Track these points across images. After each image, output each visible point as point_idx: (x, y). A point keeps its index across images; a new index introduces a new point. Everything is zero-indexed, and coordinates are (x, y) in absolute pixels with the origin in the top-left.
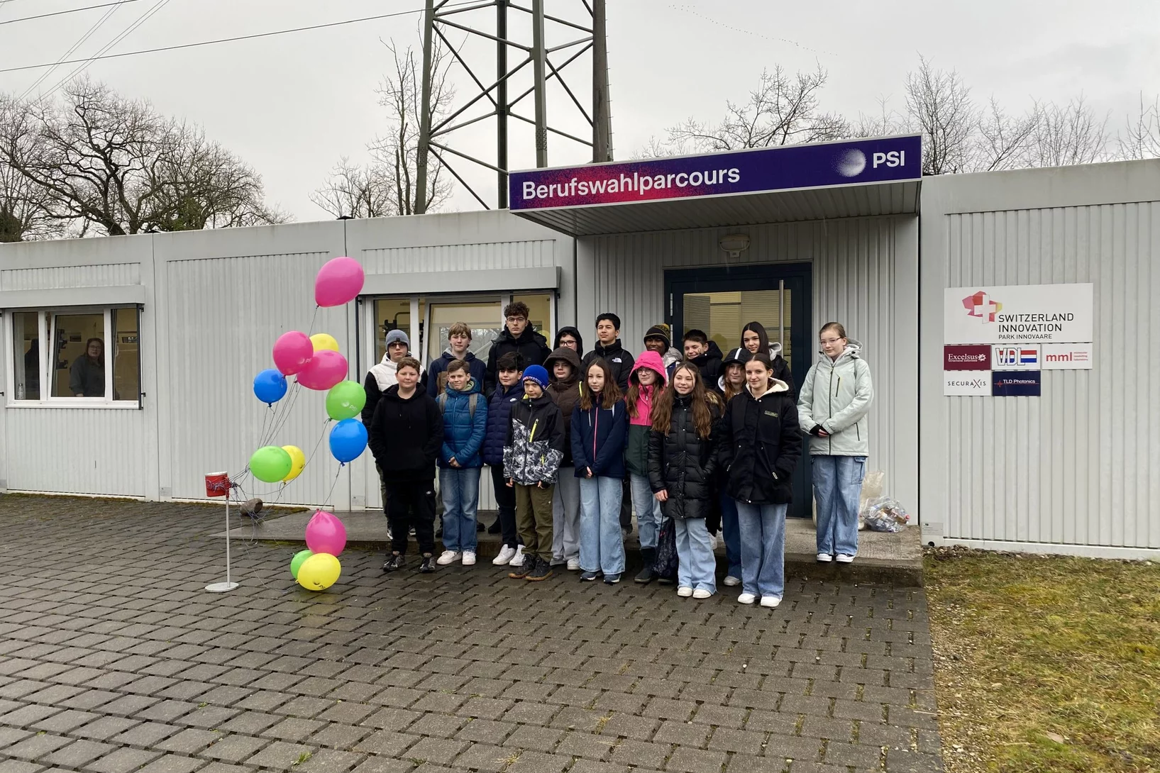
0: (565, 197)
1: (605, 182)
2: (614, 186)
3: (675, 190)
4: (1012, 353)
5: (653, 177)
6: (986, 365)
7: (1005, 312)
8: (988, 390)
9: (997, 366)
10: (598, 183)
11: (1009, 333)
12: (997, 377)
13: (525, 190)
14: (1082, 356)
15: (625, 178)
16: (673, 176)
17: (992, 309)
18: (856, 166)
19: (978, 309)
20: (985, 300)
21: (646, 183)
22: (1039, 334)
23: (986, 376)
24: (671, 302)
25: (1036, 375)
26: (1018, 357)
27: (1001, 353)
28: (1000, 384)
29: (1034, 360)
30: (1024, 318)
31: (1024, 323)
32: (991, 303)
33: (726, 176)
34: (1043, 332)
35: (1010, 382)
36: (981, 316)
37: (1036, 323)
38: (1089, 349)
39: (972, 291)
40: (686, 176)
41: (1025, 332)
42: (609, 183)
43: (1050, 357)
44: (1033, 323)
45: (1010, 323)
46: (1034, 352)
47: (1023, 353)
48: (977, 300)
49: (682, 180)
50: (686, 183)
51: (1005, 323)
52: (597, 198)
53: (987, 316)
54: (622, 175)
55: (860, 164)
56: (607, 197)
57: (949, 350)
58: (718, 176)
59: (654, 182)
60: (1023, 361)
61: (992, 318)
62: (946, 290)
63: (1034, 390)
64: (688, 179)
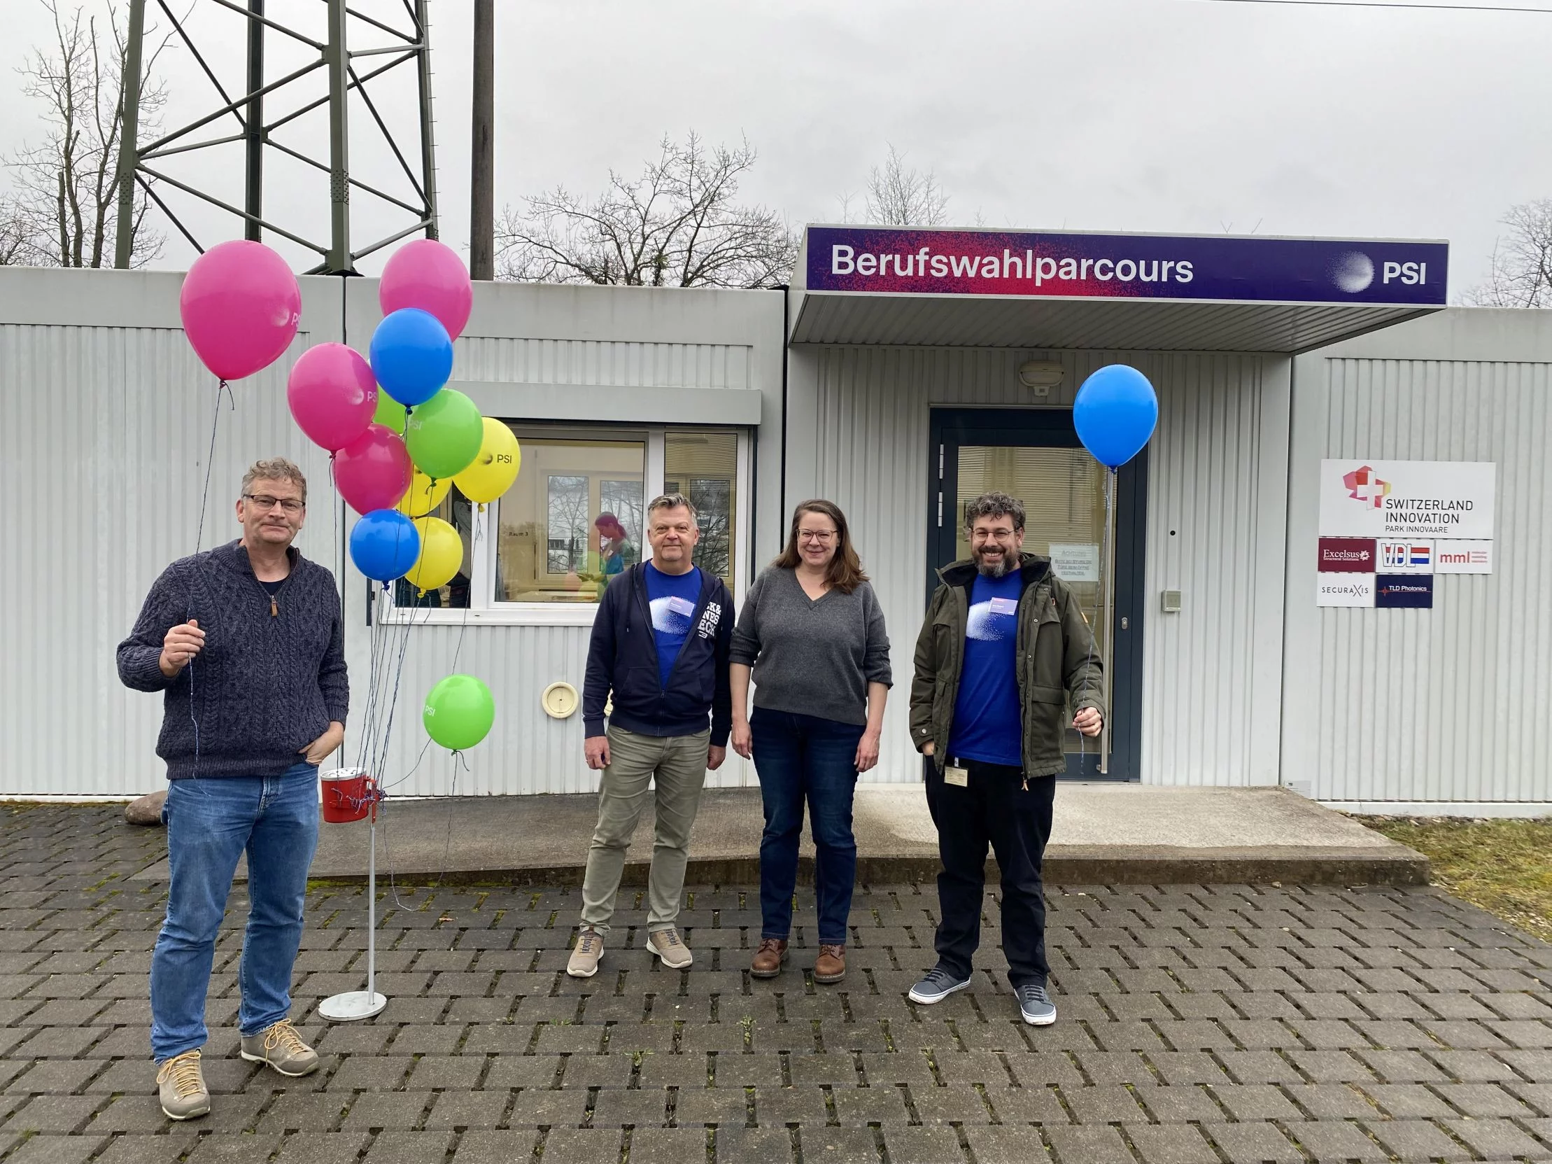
0: (907, 277)
1: (977, 259)
2: (994, 268)
3: (1091, 285)
4: (1401, 550)
5: (1058, 260)
6: (1368, 566)
7: (1394, 495)
8: (1369, 599)
9: (1382, 568)
10: (965, 260)
11: (1398, 524)
12: (1382, 581)
13: (836, 259)
14: (1481, 557)
15: (1011, 256)
16: (1091, 262)
17: (1379, 490)
18: (1360, 279)
19: (1361, 490)
20: (1371, 478)
21: (1046, 269)
22: (1433, 526)
23: (1368, 580)
24: (942, 458)
25: (1427, 581)
26: (1407, 556)
27: (1388, 550)
28: (1385, 591)
29: (1426, 561)
30: (1416, 504)
31: (1416, 511)
32: (1378, 482)
33: (1172, 271)
34: (1437, 525)
35: (1397, 589)
36: (1364, 499)
37: (1430, 512)
38: (1488, 547)
39: (1355, 466)
40: (1111, 265)
41: (1417, 524)
42: (985, 261)
43: (1445, 557)
44: (1426, 512)
45: (1399, 510)
46: (1426, 550)
47: (1414, 550)
48: (1360, 477)
49: (1104, 270)
50: (1110, 275)
51: (1394, 511)
52: (963, 284)
53: (1372, 500)
54: (1007, 252)
55: (1366, 275)
56: (980, 284)
57: (1325, 544)
58: (1161, 270)
59: (1059, 267)
60: (1414, 561)
61: (1378, 504)
62: (1324, 461)
63: (1424, 601)
64: (1113, 270)
